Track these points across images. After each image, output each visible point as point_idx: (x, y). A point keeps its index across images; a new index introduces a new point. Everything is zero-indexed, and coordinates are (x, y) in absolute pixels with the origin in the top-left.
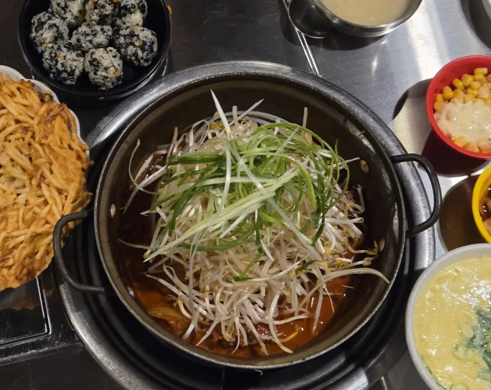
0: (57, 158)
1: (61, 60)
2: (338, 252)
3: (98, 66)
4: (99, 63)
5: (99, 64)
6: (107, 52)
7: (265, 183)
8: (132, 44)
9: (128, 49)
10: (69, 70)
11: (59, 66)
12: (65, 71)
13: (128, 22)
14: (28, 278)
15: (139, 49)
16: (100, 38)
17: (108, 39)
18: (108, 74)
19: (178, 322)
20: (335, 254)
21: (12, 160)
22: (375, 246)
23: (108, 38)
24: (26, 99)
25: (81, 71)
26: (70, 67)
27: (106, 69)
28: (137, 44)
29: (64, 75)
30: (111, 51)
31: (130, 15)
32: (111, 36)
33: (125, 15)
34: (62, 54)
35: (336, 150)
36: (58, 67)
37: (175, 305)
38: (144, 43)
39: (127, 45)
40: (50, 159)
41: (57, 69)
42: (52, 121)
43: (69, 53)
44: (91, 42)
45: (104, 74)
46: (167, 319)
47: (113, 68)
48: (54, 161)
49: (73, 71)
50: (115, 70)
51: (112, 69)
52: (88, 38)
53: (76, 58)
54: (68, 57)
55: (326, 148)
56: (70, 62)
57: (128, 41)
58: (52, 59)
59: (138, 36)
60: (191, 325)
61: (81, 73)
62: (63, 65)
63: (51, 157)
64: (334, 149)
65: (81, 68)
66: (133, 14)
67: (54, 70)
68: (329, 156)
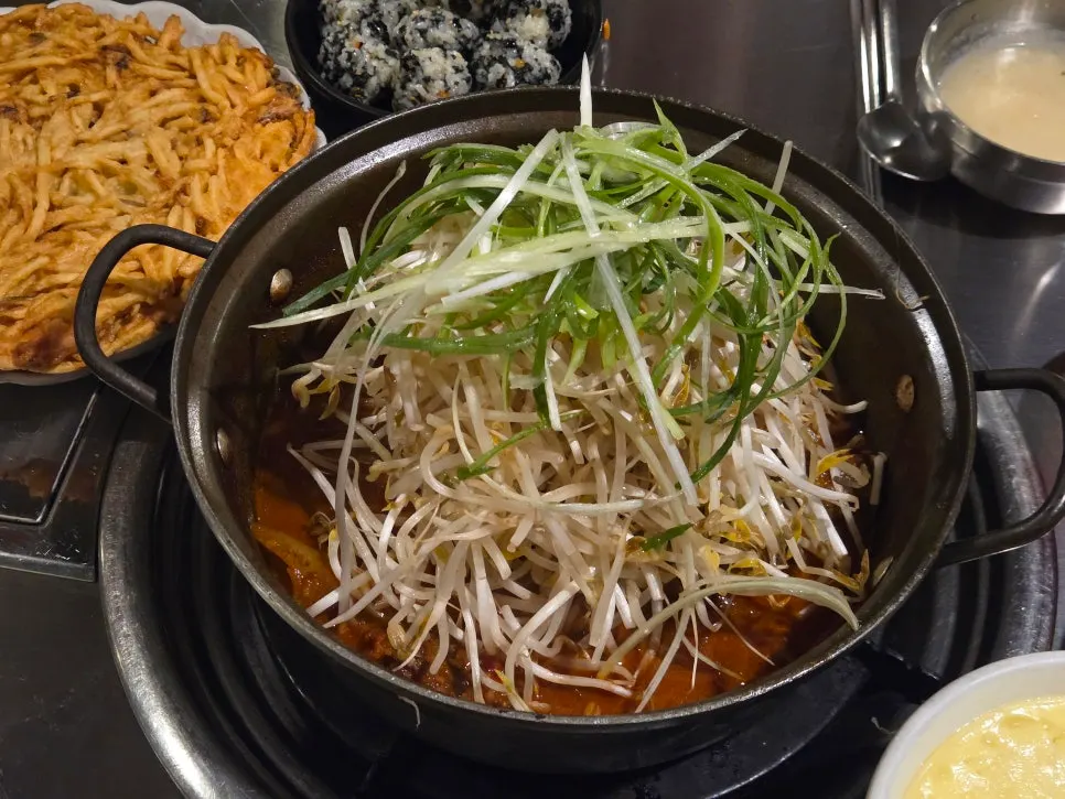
0: (230, 170)
1: (351, 46)
2: (761, 544)
3: (414, 70)
4: (418, 64)
5: (418, 68)
6: (446, 56)
7: (604, 214)
8: (503, 61)
9: (491, 69)
10: (359, 71)
11: (343, 58)
12: (350, 71)
13: (515, 30)
14: (36, 356)
15: (511, 72)
16: (445, 32)
17: (460, 43)
18: (428, 91)
19: (310, 576)
20: (750, 548)
21: (150, 158)
22: (863, 564)
23: (462, 40)
24: (243, 72)
25: (383, 85)
26: (364, 68)
27: (427, 80)
28: (512, 62)
29: (347, 80)
30: (454, 57)
31: (523, 16)
32: (468, 40)
33: (513, 15)
34: (359, 38)
35: (827, 248)
36: (339, 58)
37: (322, 540)
38: (528, 67)
39: (493, 60)
40: (217, 167)
41: (337, 63)
42: (267, 122)
43: (372, 40)
44: (423, 32)
45: (419, 87)
46: (288, 559)
47: (442, 83)
48: (221, 172)
49: (365, 77)
50: (443, 89)
51: (438, 86)
52: (421, 25)
53: (382, 55)
54: (369, 45)
55: (805, 234)
56: (367, 58)
57: (496, 54)
58: (336, 42)
59: (520, 50)
60: (333, 592)
61: (382, 89)
62: (350, 55)
63: (221, 162)
64: (823, 244)
65: (383, 77)
66: (530, 16)
67: (330, 64)
68: (803, 253)
